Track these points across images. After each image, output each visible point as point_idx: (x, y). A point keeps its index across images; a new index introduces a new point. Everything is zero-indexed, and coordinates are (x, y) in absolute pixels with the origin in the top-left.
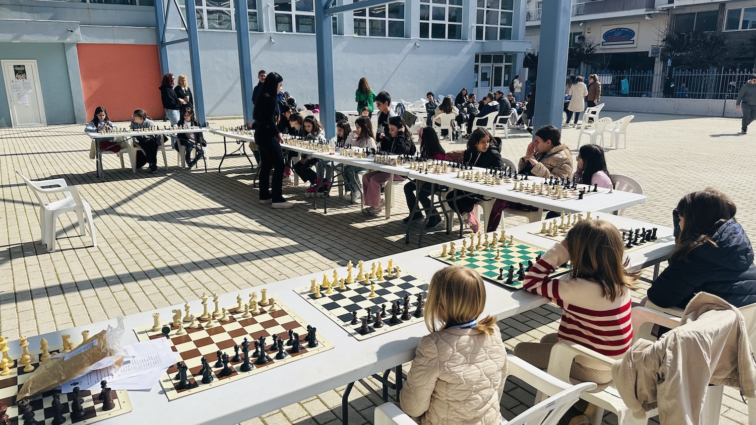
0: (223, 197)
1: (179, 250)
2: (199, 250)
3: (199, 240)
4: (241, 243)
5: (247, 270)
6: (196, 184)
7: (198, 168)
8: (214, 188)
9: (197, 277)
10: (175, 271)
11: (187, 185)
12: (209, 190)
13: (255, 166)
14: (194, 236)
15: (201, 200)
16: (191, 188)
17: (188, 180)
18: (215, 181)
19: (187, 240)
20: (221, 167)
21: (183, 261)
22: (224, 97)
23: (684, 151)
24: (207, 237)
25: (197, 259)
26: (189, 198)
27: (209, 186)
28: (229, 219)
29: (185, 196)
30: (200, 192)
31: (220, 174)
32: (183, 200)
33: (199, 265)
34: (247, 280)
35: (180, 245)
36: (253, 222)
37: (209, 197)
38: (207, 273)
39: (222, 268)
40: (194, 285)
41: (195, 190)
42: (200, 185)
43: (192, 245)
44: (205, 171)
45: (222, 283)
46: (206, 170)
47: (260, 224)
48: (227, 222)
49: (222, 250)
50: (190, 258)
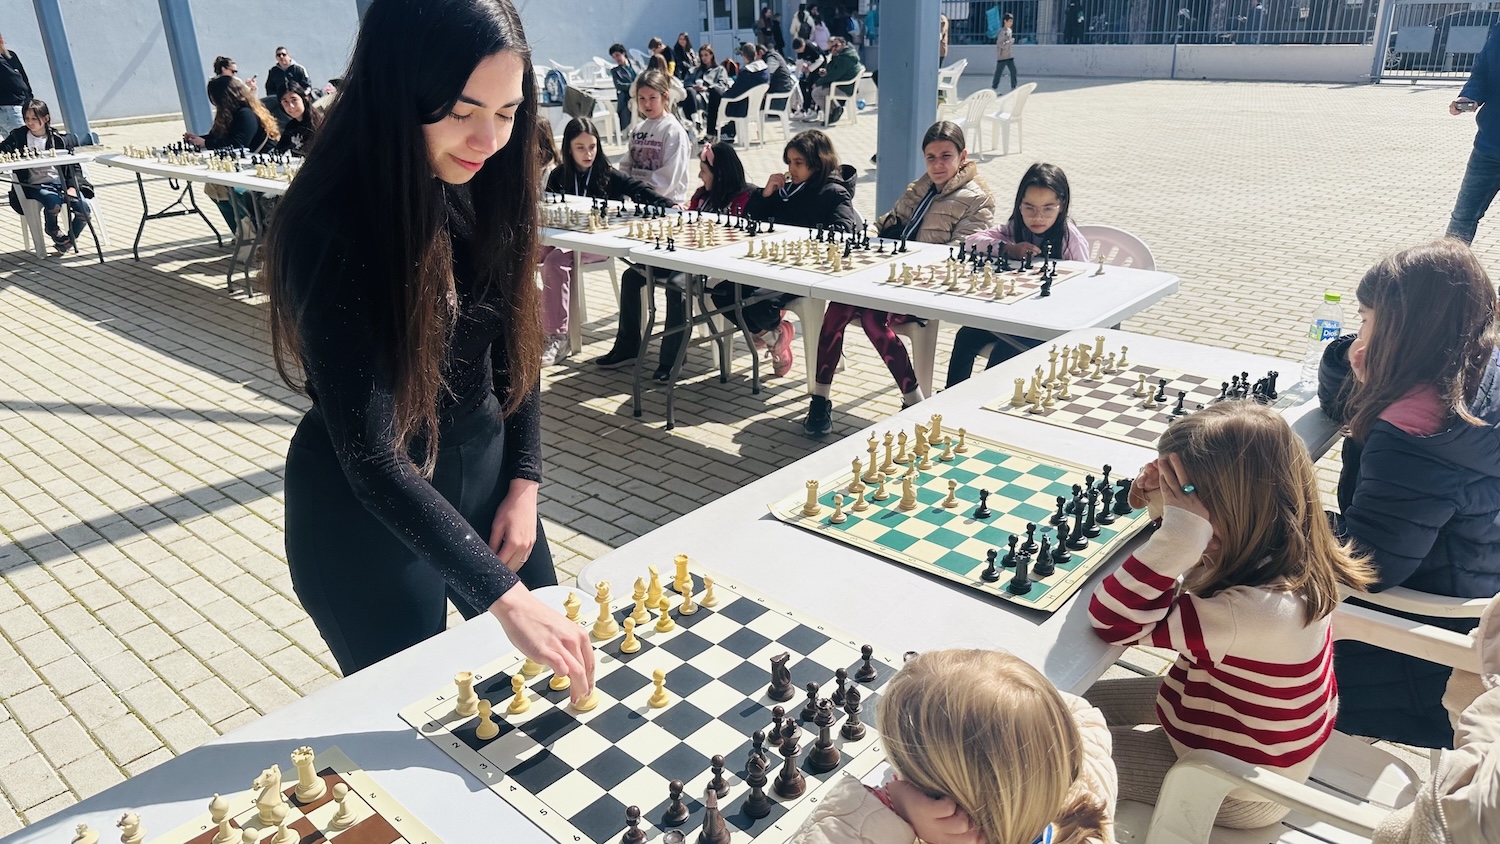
0: (152, 326)
1: (46, 492)
2: (102, 486)
3: (100, 456)
4: (213, 453)
5: (238, 532)
6: (78, 295)
7: (81, 253)
8: (126, 304)
9: (101, 570)
10: (37, 556)
11: (54, 302)
12: (113, 309)
13: (226, 236)
14: (84, 445)
15: (95, 339)
16: (65, 307)
17: (57, 286)
18: (126, 284)
19: (64, 459)
20: (139, 245)
21: (58, 522)
22: (130, 71)
23: (1131, 152)
24: (120, 444)
25: (94, 512)
26: (61, 336)
27: (114, 299)
28: (173, 387)
29: (50, 331)
30: (90, 317)
31: (139, 264)
32: (48, 344)
33: (103, 531)
34: (242, 562)
35: (44, 475)
36: (238, 389)
37: (114, 329)
38: (131, 554)
39: (169, 533)
40: (97, 595)
41: (76, 311)
42: (90, 300)
43: (81, 472)
44: (98, 260)
45: (175, 581)
46: (100, 255)
47: (257, 395)
48: (169, 395)
49: (164, 480)
50: (77, 511)
